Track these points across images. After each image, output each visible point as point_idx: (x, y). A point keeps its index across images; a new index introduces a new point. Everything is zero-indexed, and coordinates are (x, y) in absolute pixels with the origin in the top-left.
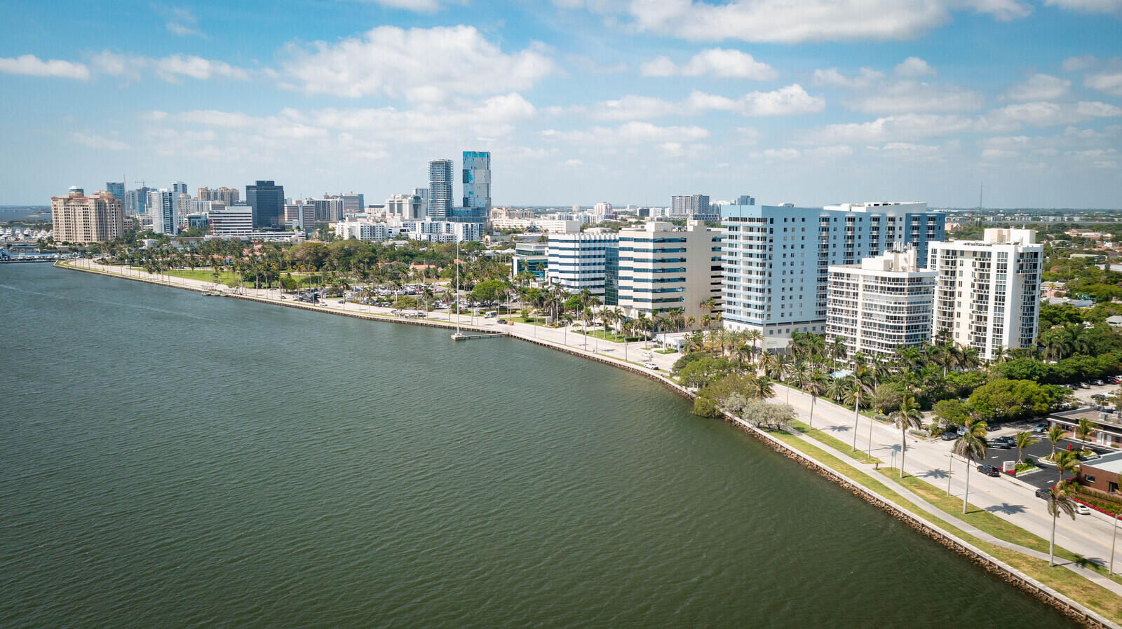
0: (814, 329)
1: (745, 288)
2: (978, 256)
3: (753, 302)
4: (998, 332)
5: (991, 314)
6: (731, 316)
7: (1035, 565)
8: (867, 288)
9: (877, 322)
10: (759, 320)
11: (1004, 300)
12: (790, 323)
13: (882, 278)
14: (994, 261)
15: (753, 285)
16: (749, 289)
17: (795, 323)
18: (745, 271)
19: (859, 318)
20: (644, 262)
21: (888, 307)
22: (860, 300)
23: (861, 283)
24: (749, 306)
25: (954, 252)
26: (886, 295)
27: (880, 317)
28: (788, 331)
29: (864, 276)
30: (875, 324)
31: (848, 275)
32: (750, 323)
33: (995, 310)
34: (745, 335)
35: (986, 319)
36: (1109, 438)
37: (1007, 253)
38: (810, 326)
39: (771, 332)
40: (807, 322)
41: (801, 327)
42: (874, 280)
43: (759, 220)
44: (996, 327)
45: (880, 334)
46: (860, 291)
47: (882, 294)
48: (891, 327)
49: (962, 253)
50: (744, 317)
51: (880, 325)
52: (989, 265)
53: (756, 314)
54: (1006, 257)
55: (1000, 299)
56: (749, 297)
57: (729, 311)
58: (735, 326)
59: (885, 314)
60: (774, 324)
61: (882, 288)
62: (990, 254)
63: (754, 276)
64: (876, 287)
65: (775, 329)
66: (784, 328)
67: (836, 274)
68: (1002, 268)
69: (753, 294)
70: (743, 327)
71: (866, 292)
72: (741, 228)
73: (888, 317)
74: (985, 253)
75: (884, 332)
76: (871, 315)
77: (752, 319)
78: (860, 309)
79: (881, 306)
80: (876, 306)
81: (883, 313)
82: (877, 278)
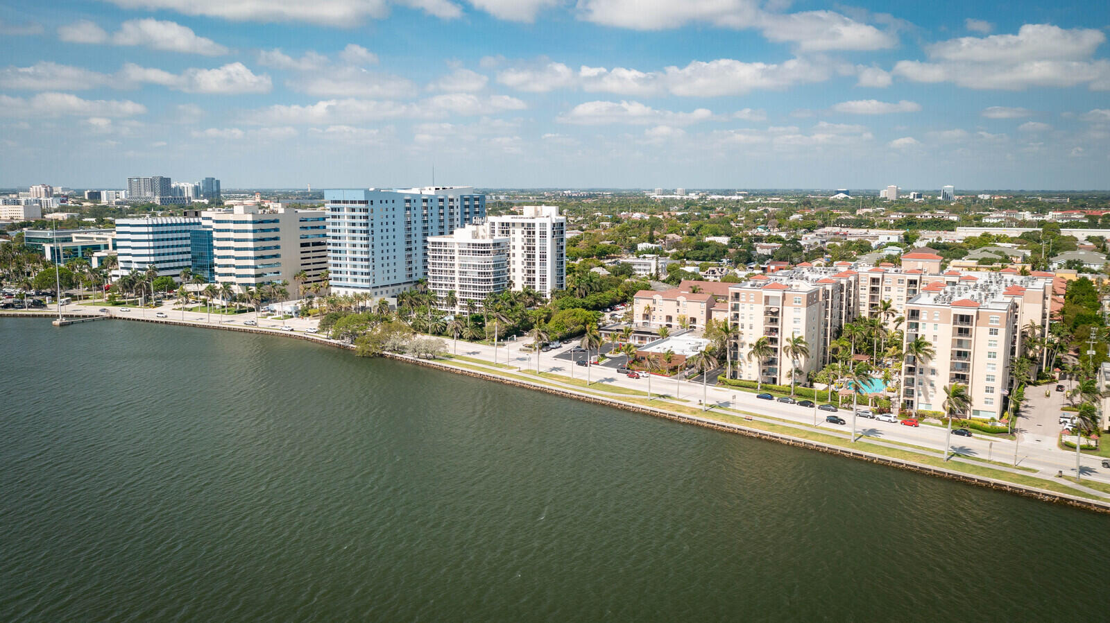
0: (405, 289)
1: (351, 259)
2: (526, 226)
3: (359, 270)
4: (543, 281)
5: (537, 268)
6: (339, 283)
7: (642, 401)
8: (462, 252)
9: (472, 277)
10: (366, 285)
11: (546, 258)
12: (388, 286)
13: (473, 245)
14: (537, 230)
15: (358, 256)
16: (355, 259)
17: (392, 285)
18: (350, 245)
19: (457, 275)
20: (244, 241)
21: (479, 265)
22: (456, 261)
23: (456, 248)
24: (355, 273)
25: (508, 224)
26: (477, 256)
27: (473, 274)
28: (387, 292)
29: (459, 244)
30: (469, 279)
31: (445, 243)
32: (357, 288)
33: (540, 265)
34: (359, 298)
35: (534, 272)
36: (637, 338)
37: (546, 224)
38: (402, 287)
39: (376, 294)
40: (400, 284)
41: (396, 288)
42: (467, 246)
43: (360, 202)
44: (542, 277)
45: (474, 286)
46: (456, 255)
47: (474, 256)
48: (482, 280)
49: (514, 224)
50: (350, 283)
51: (473, 279)
52: (534, 233)
53: (362, 280)
54: (546, 226)
55: (543, 257)
56: (355, 266)
57: (336, 279)
58: (342, 291)
59: (478, 270)
60: (377, 287)
61: (473, 251)
62: (534, 225)
63: (358, 248)
64: (469, 251)
65: (378, 290)
66: (384, 289)
67: (433, 243)
68: (543, 234)
69: (358, 263)
70: (351, 292)
71: (461, 256)
72: (345, 209)
73: (479, 273)
74: (530, 224)
75: (478, 285)
76: (466, 272)
77: (359, 284)
78: (457, 269)
79: (474, 265)
80: (469, 265)
81: (475, 270)
82: (469, 244)
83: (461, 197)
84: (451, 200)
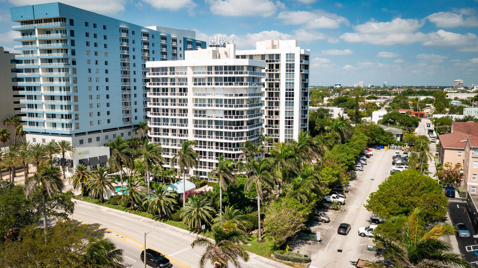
0: (122, 135)
1: (47, 97)
2: (267, 58)
3: (58, 111)
4: (289, 124)
5: (282, 108)
6: (34, 128)
8: (197, 81)
9: (214, 119)
10: (67, 131)
11: (293, 96)
12: (99, 131)
13: (216, 68)
14: (283, 63)
15: (57, 93)
16: (52, 98)
17: (105, 131)
18: (45, 79)
19: (191, 117)
21: (226, 100)
22: (190, 96)
23: (190, 75)
24: (54, 116)
26: (224, 86)
27: (216, 113)
28: (98, 139)
29: (193, 68)
30: (210, 122)
31: (172, 69)
32: (57, 134)
33: (286, 105)
34: (52, 148)
35: (277, 113)
37: (293, 54)
38: (118, 133)
39: (81, 142)
40: (116, 129)
41: (110, 134)
43: (56, 20)
44: (288, 120)
45: (217, 133)
46: (190, 86)
47: (219, 86)
48: (232, 124)
50: (48, 128)
51: (217, 122)
52: (278, 66)
53: (63, 124)
54: (294, 58)
55: (290, 95)
56: (53, 107)
57: (31, 123)
58: (39, 139)
59: (224, 108)
60: (84, 133)
61: (217, 79)
62: (278, 56)
63: (56, 83)
64: (210, 79)
65: (85, 138)
66: (94, 136)
67: (153, 69)
68: (290, 67)
69: (57, 102)
70: (49, 139)
71: (198, 86)
72: (36, 31)
73: (225, 112)
75: (224, 130)
76: (204, 112)
77: (59, 129)
78: (190, 107)
79: (217, 100)
80: (210, 100)
81: (219, 108)
82: (210, 68)
83: (185, 39)
84: (174, 40)
